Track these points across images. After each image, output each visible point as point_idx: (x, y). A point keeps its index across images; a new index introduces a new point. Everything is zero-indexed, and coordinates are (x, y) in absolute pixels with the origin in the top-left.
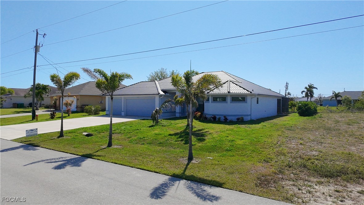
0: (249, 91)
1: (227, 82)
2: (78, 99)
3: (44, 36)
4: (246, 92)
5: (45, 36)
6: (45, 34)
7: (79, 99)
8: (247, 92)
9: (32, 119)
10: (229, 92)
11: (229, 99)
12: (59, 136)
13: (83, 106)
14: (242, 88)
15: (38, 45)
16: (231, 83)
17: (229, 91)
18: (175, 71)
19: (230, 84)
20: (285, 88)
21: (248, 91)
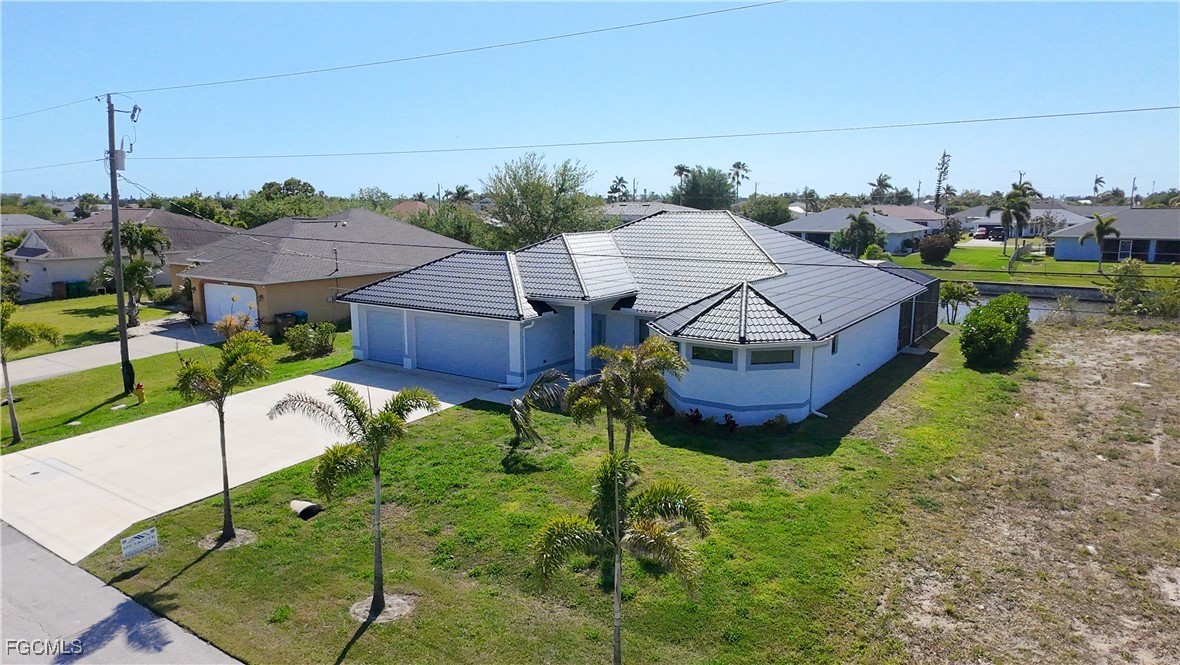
0: (808, 333)
1: (738, 289)
2: (261, 296)
3: (133, 116)
4: (795, 335)
5: (136, 114)
6: (135, 109)
7: (265, 297)
8: (801, 335)
9: (123, 390)
10: (743, 340)
11: (742, 359)
12: (222, 536)
13: (279, 321)
14: (786, 316)
15: (117, 147)
16: (752, 294)
17: (742, 335)
18: (572, 164)
19: (746, 301)
20: (938, 172)
21: (804, 331)
